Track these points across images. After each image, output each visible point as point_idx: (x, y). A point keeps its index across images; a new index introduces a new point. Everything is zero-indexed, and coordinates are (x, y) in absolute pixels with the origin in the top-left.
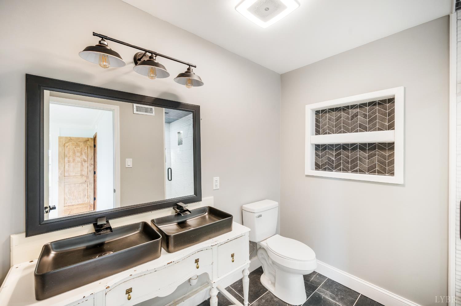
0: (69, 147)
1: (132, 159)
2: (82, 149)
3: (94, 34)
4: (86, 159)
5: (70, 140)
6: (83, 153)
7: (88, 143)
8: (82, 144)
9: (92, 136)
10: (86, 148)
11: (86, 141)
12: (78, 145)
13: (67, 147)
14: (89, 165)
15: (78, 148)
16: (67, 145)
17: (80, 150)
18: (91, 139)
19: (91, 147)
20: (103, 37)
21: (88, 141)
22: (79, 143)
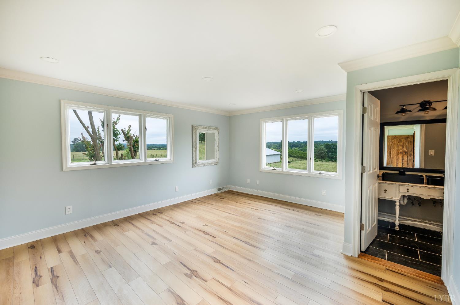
0: (394, 143)
1: (434, 150)
2: (403, 143)
3: (400, 106)
4: (407, 151)
5: (395, 137)
6: (404, 147)
7: (409, 139)
8: (404, 140)
9: (412, 134)
10: (407, 143)
11: (407, 137)
12: (400, 141)
13: (393, 142)
14: (408, 155)
15: (401, 143)
16: (393, 141)
17: (402, 145)
18: (411, 136)
19: (411, 142)
20: (403, 106)
21: (408, 137)
22: (401, 139)
